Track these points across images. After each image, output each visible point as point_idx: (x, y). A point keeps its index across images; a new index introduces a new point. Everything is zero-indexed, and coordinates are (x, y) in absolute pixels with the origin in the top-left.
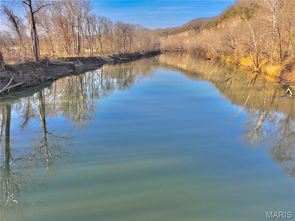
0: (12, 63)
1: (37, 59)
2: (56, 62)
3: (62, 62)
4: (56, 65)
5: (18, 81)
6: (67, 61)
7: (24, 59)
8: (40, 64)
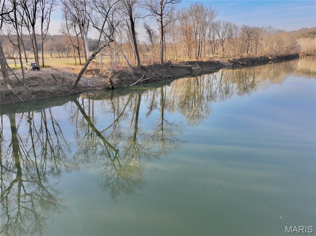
0: (145, 65)
1: (162, 62)
2: (176, 65)
3: (182, 65)
4: (176, 67)
5: (148, 76)
6: (187, 64)
7: (153, 62)
8: (164, 66)
